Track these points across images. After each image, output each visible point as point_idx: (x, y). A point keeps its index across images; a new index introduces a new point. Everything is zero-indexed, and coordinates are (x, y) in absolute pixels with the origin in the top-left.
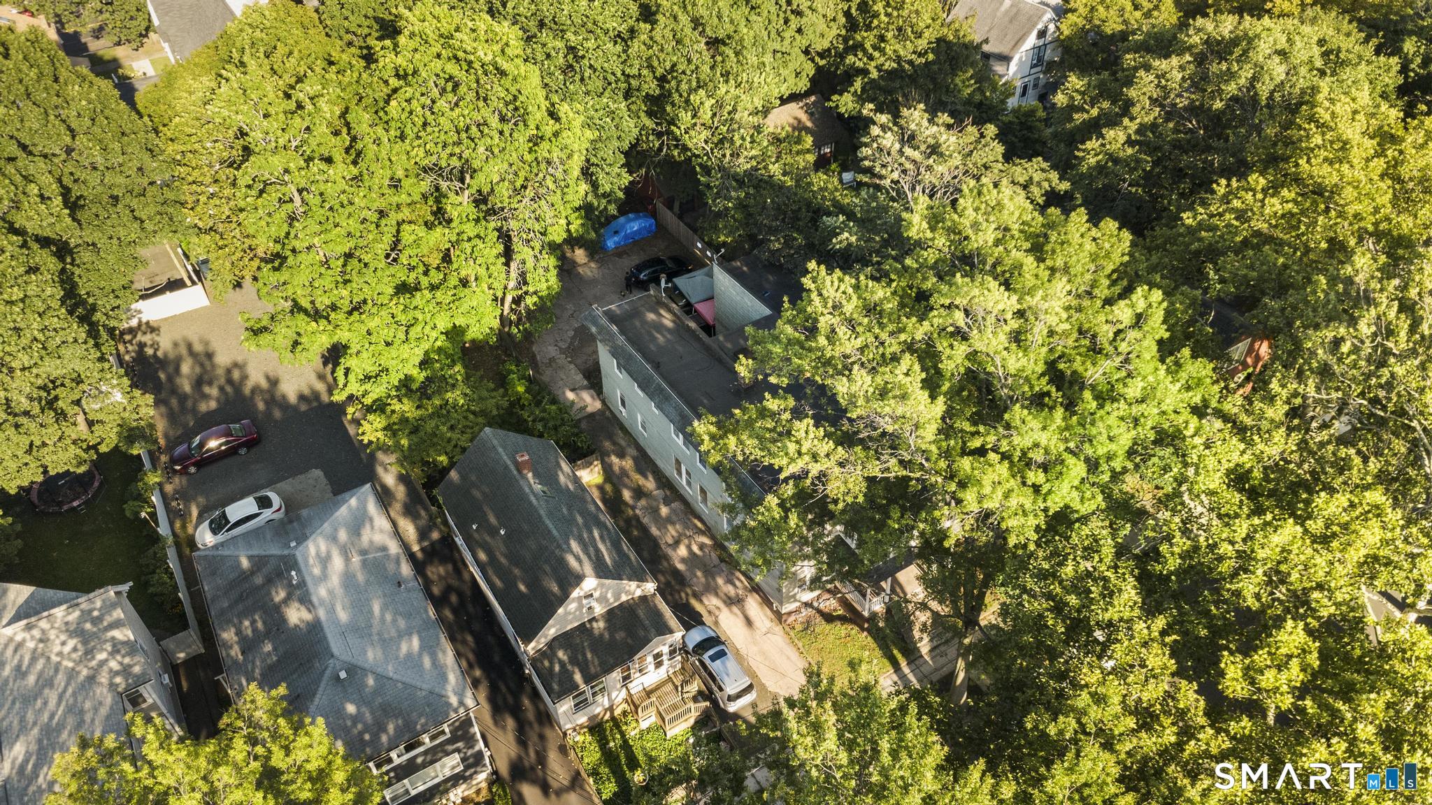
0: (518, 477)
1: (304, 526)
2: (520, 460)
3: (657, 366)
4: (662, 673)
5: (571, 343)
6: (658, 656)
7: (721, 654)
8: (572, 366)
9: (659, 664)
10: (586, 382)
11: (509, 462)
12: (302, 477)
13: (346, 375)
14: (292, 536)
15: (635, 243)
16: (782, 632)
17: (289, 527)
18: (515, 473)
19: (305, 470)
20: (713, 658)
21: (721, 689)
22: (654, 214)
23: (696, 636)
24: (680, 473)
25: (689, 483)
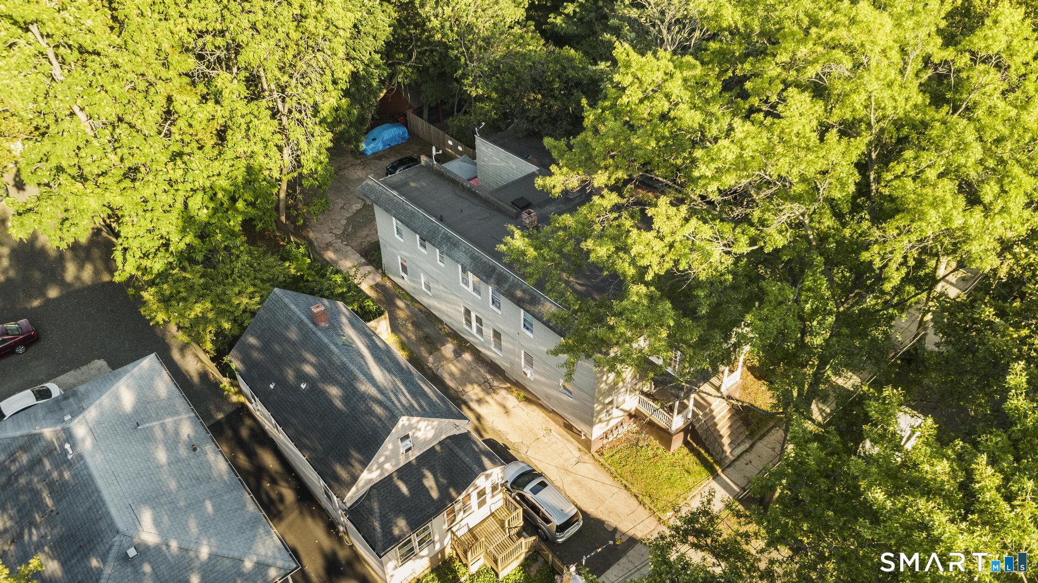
0: (314, 329)
1: (80, 400)
2: (315, 311)
3: (441, 219)
4: (485, 511)
5: (345, 230)
6: (481, 494)
7: (543, 485)
8: (349, 248)
9: (481, 504)
10: (363, 260)
11: (303, 317)
12: (84, 368)
13: (124, 255)
14: (66, 411)
15: (391, 148)
16: (592, 461)
17: (65, 402)
18: (311, 325)
19: (87, 362)
20: (535, 491)
21: (548, 521)
22: (406, 124)
23: (513, 471)
24: (469, 322)
25: (480, 331)
